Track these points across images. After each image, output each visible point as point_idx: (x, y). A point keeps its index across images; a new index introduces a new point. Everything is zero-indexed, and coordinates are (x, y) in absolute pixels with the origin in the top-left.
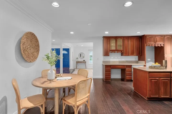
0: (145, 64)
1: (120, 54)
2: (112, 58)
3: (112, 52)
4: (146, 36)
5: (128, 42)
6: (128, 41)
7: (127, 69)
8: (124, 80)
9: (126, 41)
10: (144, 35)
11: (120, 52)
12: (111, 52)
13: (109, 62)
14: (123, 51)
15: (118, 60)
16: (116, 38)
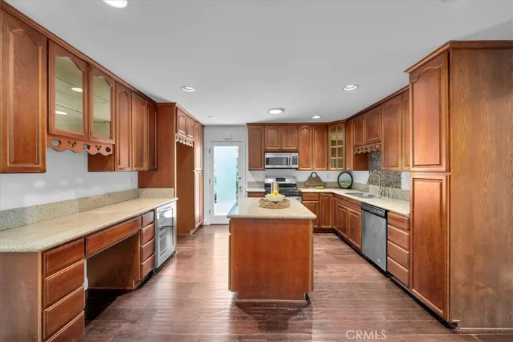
3: (58, 149)
4: (177, 108)
5: (130, 113)
6: (130, 106)
10: (175, 103)
11: (102, 151)
12: (56, 143)
14: (112, 148)
16: (88, 69)
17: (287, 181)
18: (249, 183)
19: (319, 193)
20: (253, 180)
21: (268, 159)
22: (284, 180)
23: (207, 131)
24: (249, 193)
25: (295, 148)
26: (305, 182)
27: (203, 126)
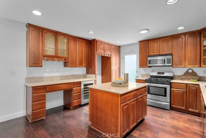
0: (96, 79)
1: (62, 63)
2: (48, 70)
3: (47, 60)
4: (97, 41)
5: (75, 46)
6: (75, 44)
7: (74, 89)
8: (70, 107)
9: (72, 44)
10: (95, 39)
11: (63, 60)
12: (46, 58)
13: (42, 79)
14: (67, 59)
15: (58, 74)
16: (56, 34)
17: (166, 74)
18: (142, 75)
19: (187, 84)
20: (144, 73)
21: (150, 61)
22: (163, 73)
23: (121, 49)
24: (137, 80)
25: (170, 52)
26: (181, 76)
27: (120, 47)
